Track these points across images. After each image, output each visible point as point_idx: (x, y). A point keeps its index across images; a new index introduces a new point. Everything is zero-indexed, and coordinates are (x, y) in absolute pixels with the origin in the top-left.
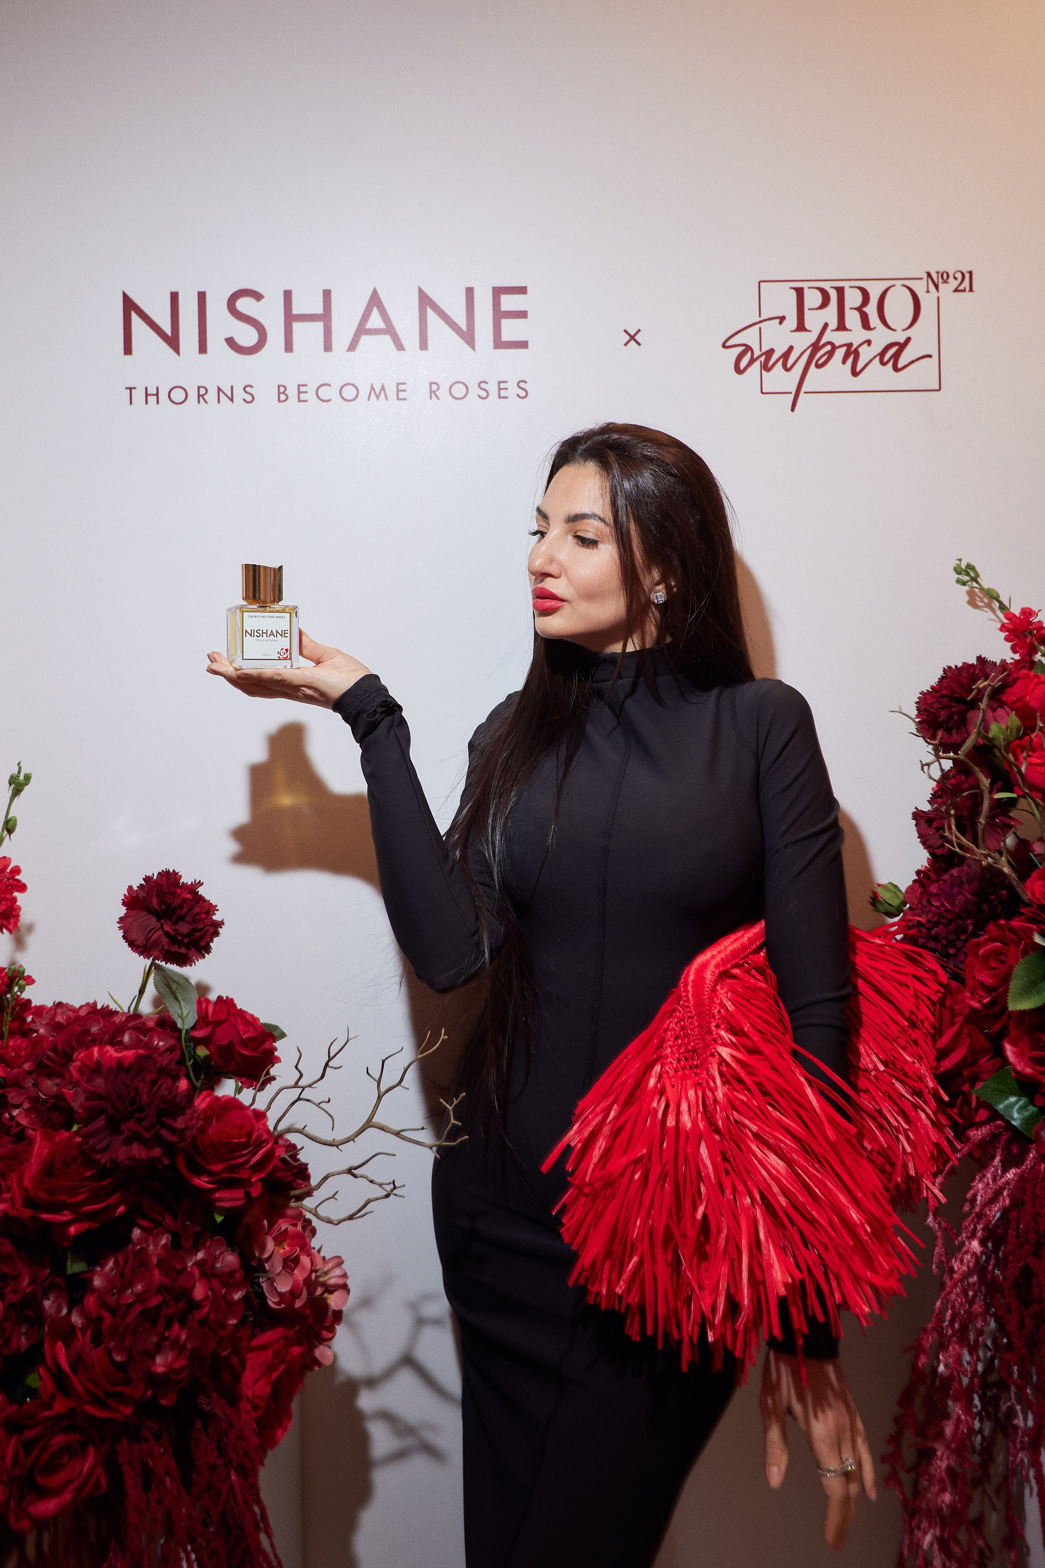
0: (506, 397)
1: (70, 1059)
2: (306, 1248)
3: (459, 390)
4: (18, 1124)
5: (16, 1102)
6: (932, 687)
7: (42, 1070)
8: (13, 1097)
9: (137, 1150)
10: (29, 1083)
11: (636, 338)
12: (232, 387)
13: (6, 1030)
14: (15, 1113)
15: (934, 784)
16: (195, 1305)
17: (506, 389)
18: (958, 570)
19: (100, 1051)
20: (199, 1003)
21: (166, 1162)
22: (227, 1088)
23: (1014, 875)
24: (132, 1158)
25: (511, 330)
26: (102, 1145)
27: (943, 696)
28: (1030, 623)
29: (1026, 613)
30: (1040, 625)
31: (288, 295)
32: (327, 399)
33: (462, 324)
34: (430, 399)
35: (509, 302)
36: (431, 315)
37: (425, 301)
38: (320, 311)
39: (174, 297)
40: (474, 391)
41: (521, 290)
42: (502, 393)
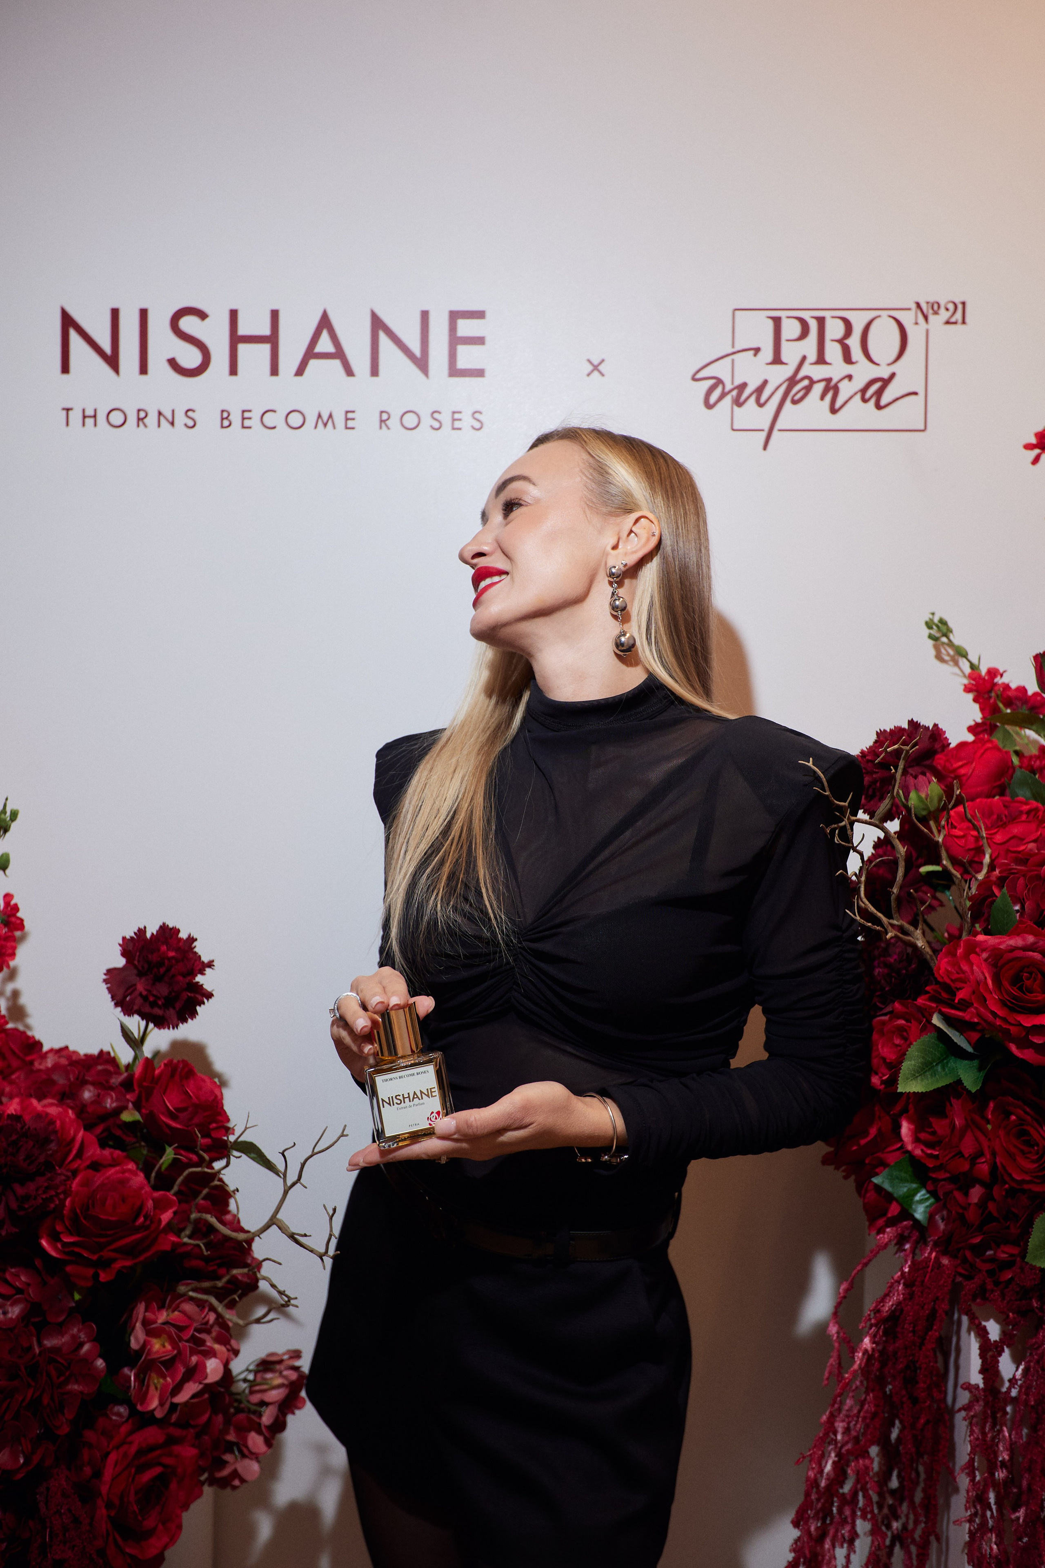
0: (460, 429)
3: (411, 420)
11: (600, 368)
12: (173, 411)
17: (460, 420)
18: (929, 625)
23: (926, 949)
25: (467, 357)
27: (870, 758)
28: (996, 684)
29: (993, 673)
30: (1007, 687)
31: (234, 314)
32: (272, 426)
33: (417, 350)
34: (381, 428)
35: (465, 328)
36: (384, 339)
37: (377, 324)
38: (266, 331)
39: (115, 314)
40: (427, 421)
41: (480, 315)
42: (457, 424)
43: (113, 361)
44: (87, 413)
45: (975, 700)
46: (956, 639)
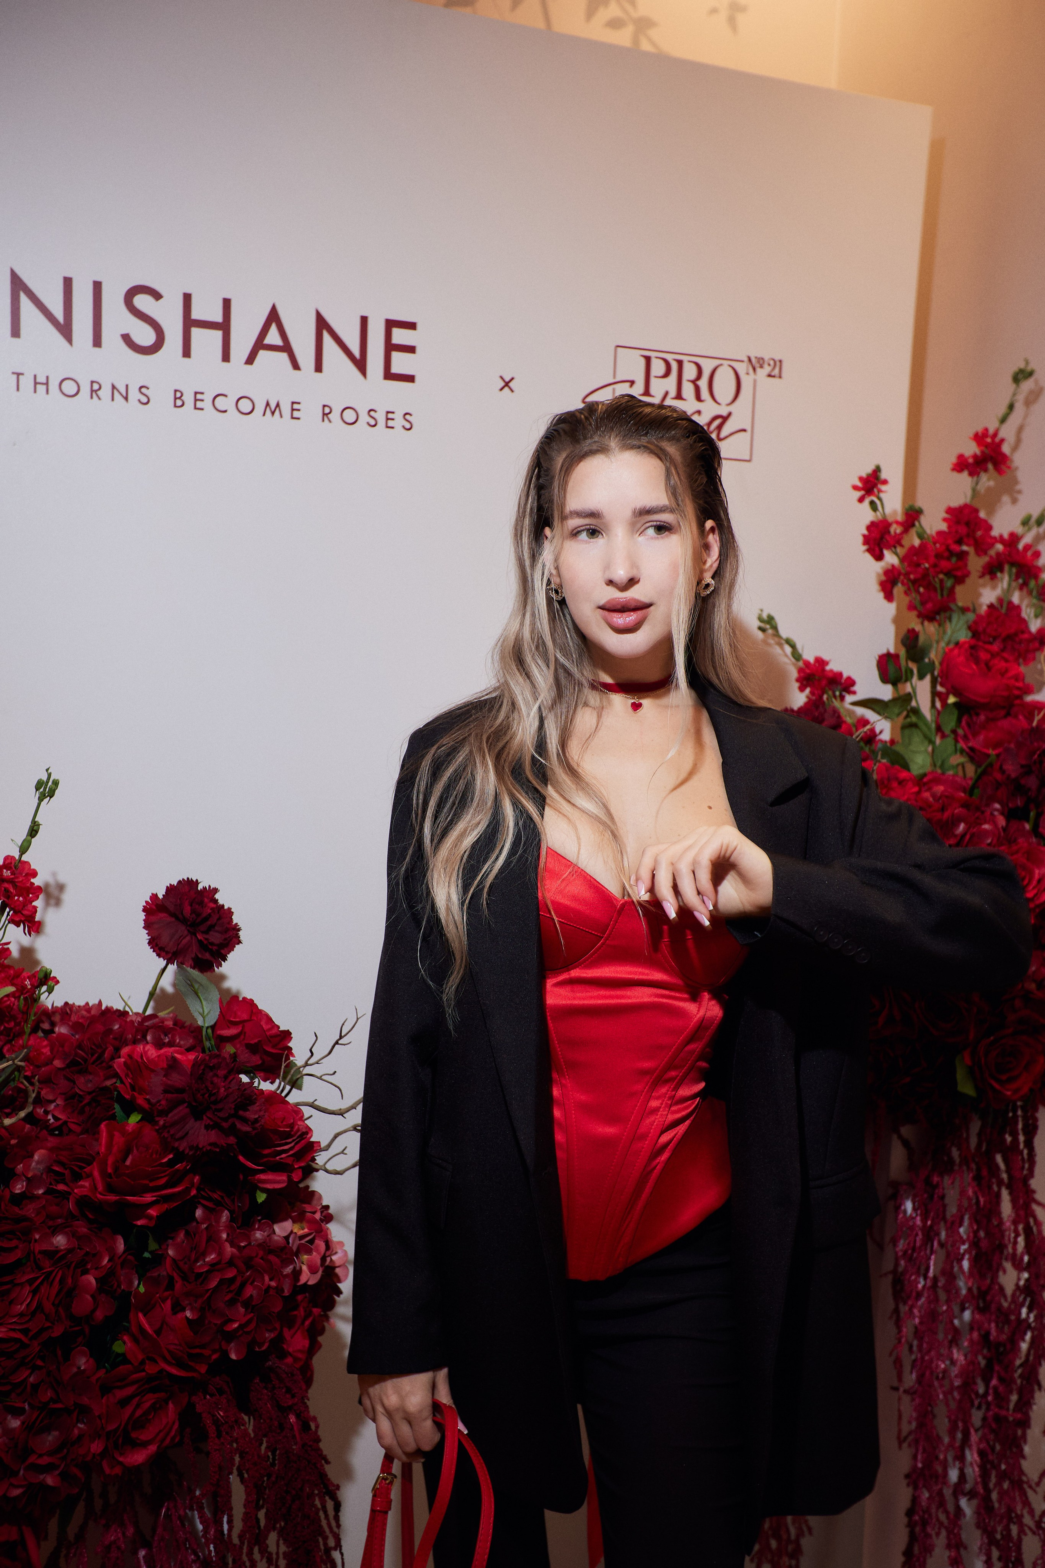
0: (393, 428)
3: (350, 416)
9: (215, 1137)
11: (510, 384)
12: (126, 386)
17: (394, 419)
25: (401, 363)
31: (187, 298)
32: (224, 409)
33: (356, 352)
34: (323, 420)
35: (400, 336)
36: (327, 339)
37: (322, 324)
38: (219, 318)
39: (68, 283)
40: (364, 418)
41: (412, 326)
42: (390, 423)
44: (38, 380)
46: (784, 633)
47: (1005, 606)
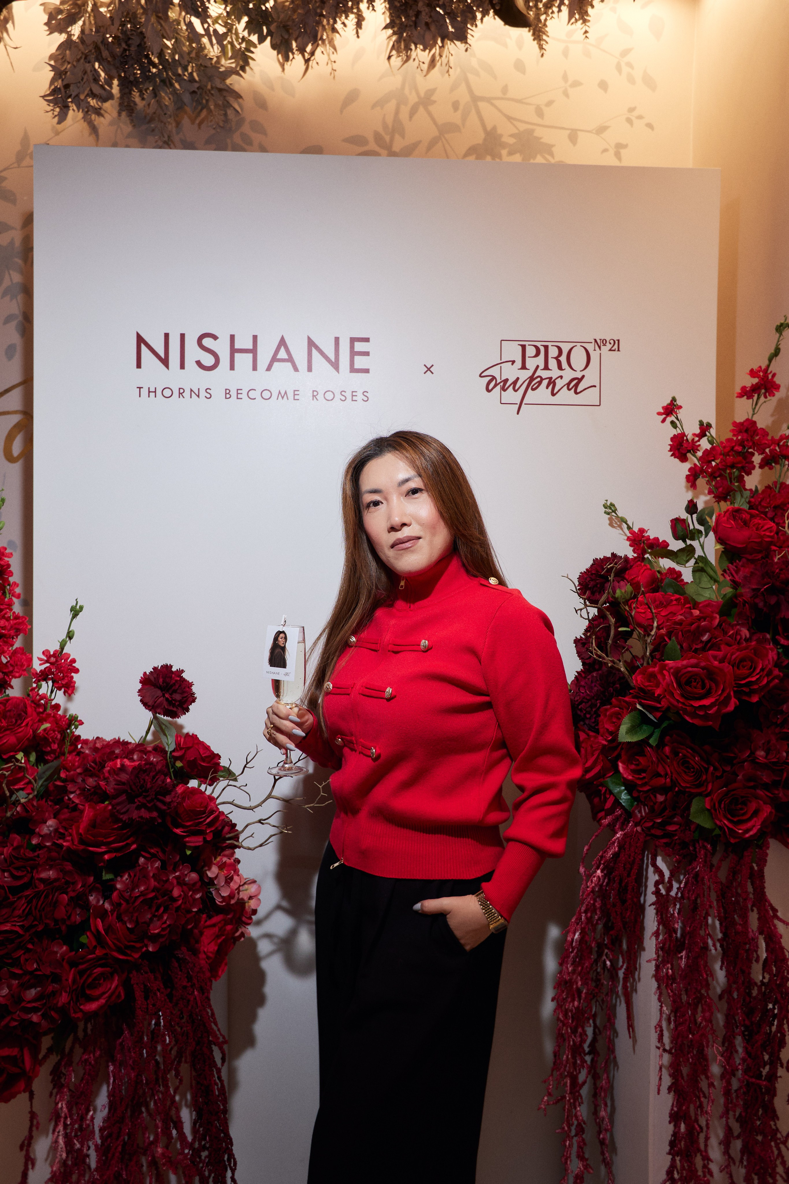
0: (356, 401)
1: (104, 767)
2: (237, 871)
3: (330, 396)
4: (73, 802)
5: (72, 790)
6: (587, 570)
7: (88, 772)
8: (70, 787)
9: (143, 813)
10: (80, 780)
11: (431, 369)
12: (199, 389)
13: (66, 751)
14: (72, 796)
15: (587, 623)
16: (174, 900)
17: (357, 396)
18: (606, 507)
19: (121, 761)
20: (177, 736)
21: (160, 821)
22: (193, 783)
23: (626, 672)
24: (141, 817)
25: (360, 362)
26: (124, 810)
27: (592, 574)
28: (644, 537)
29: (642, 531)
30: (648, 538)
31: (233, 337)
32: (254, 398)
33: (332, 358)
34: (313, 400)
35: (359, 347)
36: (315, 352)
37: (311, 344)
38: (251, 347)
39: (167, 336)
40: (338, 396)
41: (367, 340)
42: (354, 398)
43: (165, 362)
44: (151, 390)
45: (631, 545)
46: (620, 514)
47: (778, 486)
